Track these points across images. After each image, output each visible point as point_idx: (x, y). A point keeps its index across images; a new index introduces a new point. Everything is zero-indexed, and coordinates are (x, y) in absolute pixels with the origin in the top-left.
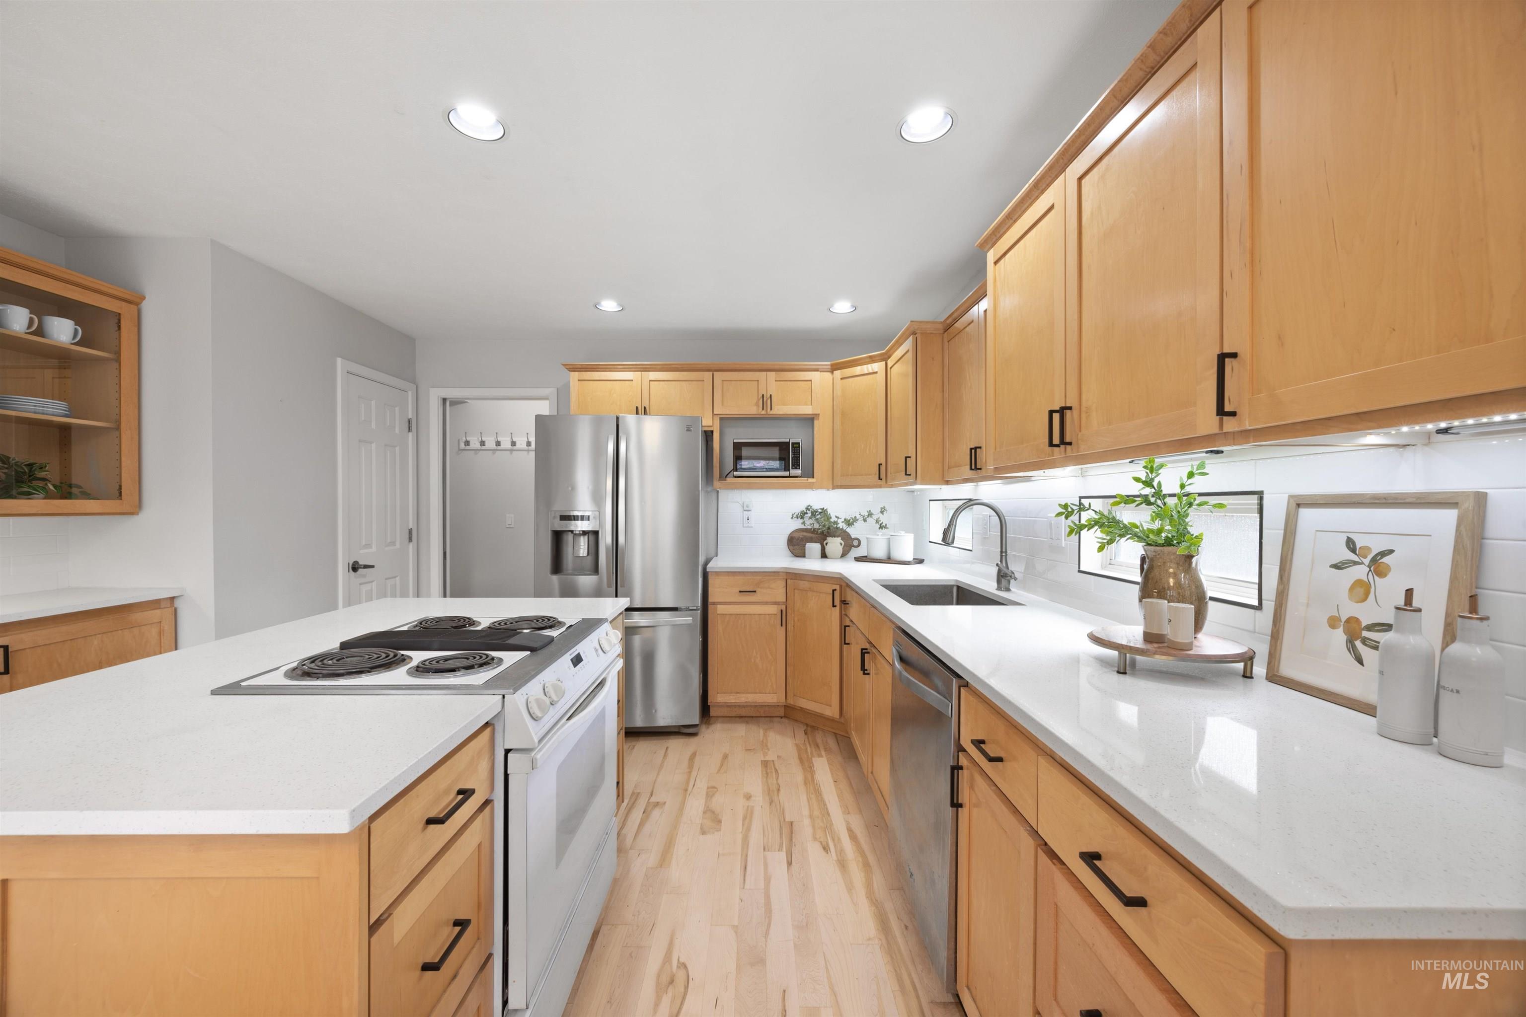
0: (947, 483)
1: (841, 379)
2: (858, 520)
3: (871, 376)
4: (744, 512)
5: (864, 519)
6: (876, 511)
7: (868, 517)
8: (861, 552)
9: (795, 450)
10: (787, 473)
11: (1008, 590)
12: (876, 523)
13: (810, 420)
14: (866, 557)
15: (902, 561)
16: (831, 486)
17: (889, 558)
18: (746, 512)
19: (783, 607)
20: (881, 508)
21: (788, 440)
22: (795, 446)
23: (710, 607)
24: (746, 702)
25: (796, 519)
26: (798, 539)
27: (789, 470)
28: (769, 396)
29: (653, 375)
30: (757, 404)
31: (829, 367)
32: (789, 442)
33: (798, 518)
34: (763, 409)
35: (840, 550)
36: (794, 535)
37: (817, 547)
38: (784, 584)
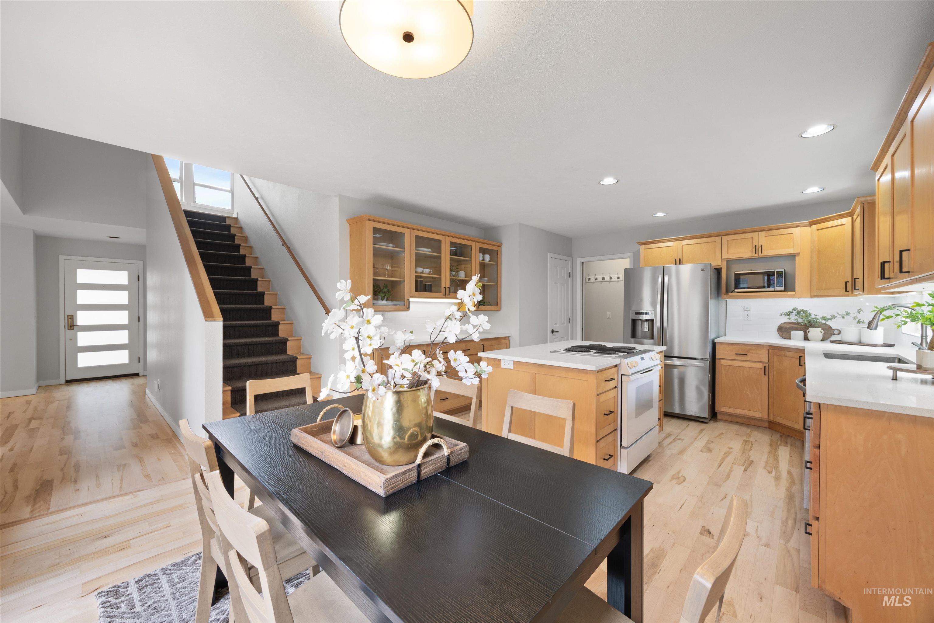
1: (817, 230)
2: (836, 317)
3: (841, 226)
5: (842, 317)
6: (853, 311)
7: (846, 315)
8: (834, 338)
9: (779, 276)
10: (772, 289)
12: (853, 319)
13: (792, 257)
14: (842, 341)
15: (869, 344)
16: (810, 296)
17: (860, 342)
18: (746, 312)
19: (767, 365)
20: (858, 310)
21: (774, 270)
22: (779, 273)
23: (717, 361)
24: (740, 414)
25: (784, 316)
26: (786, 328)
27: (773, 287)
28: (760, 246)
29: (684, 242)
30: (752, 251)
31: (808, 223)
32: (775, 271)
33: (786, 315)
34: (756, 253)
35: (821, 336)
36: (783, 326)
37: (801, 333)
38: (767, 352)
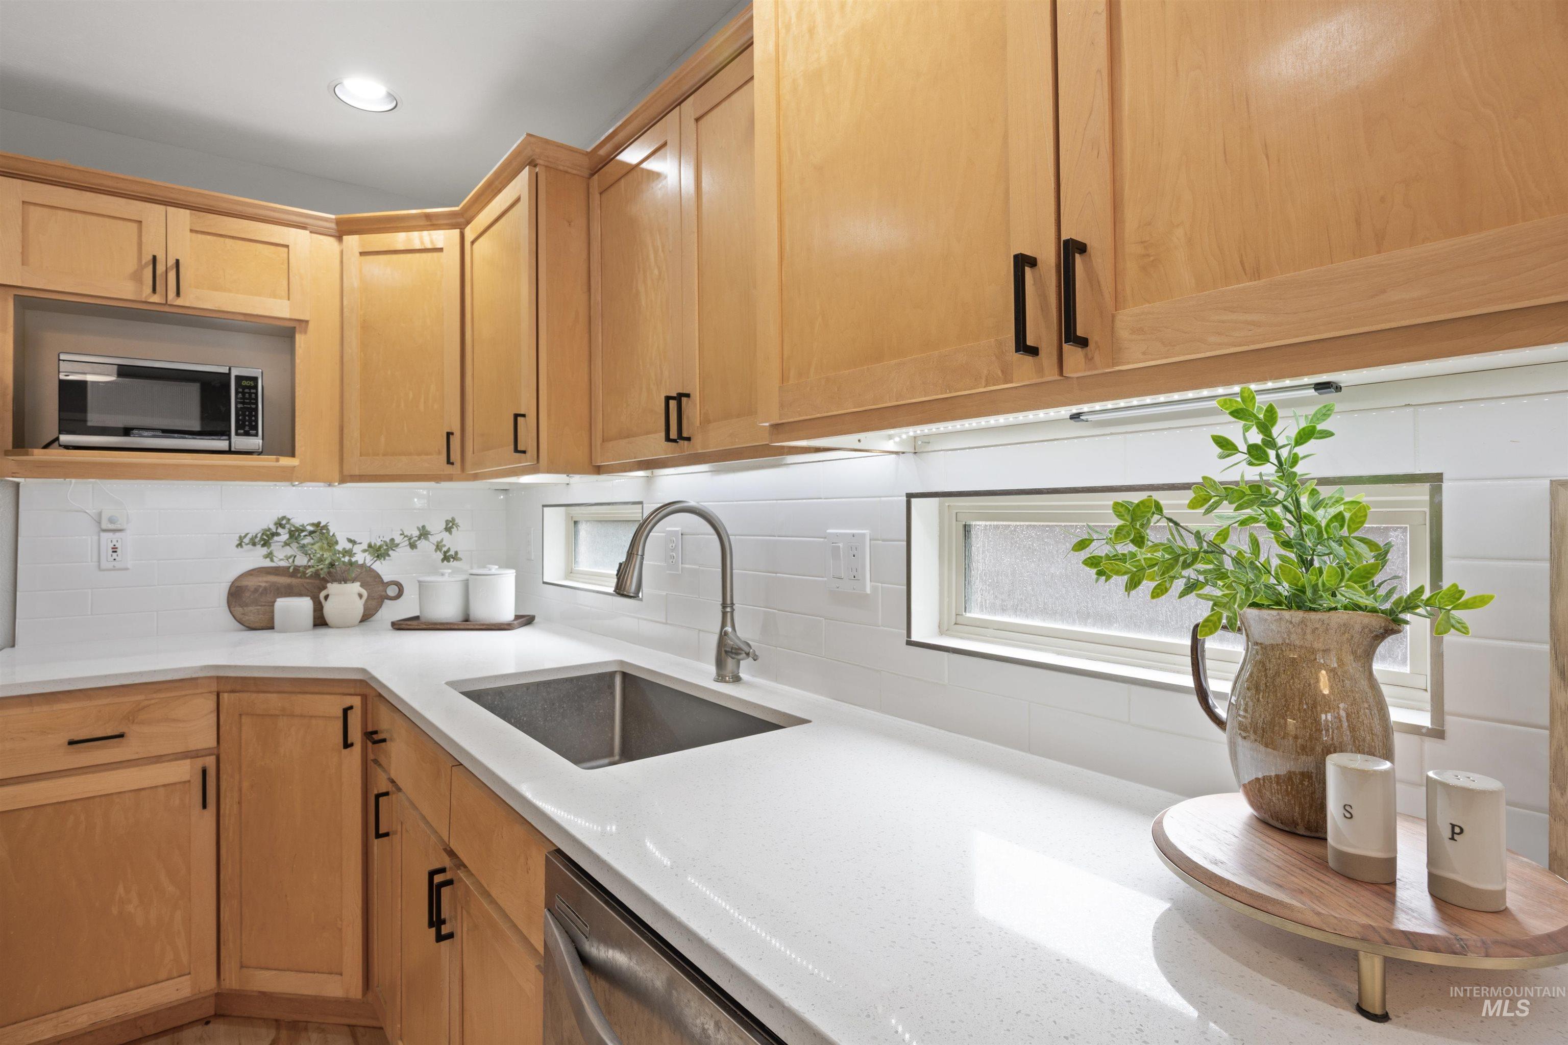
0: (598, 470)
1: (362, 254)
2: (397, 545)
3: (430, 255)
4: (103, 535)
5: (410, 544)
6: (436, 526)
7: (419, 538)
9: (243, 393)
10: (222, 444)
11: (737, 679)
12: (436, 551)
13: (284, 332)
14: (417, 618)
15: (494, 625)
17: (467, 620)
18: (110, 535)
19: (210, 762)
20: (447, 522)
21: (225, 370)
22: (244, 383)
25: (250, 546)
26: (256, 590)
27: (224, 435)
28: (171, 262)
30: (136, 277)
31: (333, 225)
32: (229, 374)
33: (254, 544)
34: (154, 290)
35: (359, 607)
36: (245, 583)
37: (304, 605)
38: (211, 704)
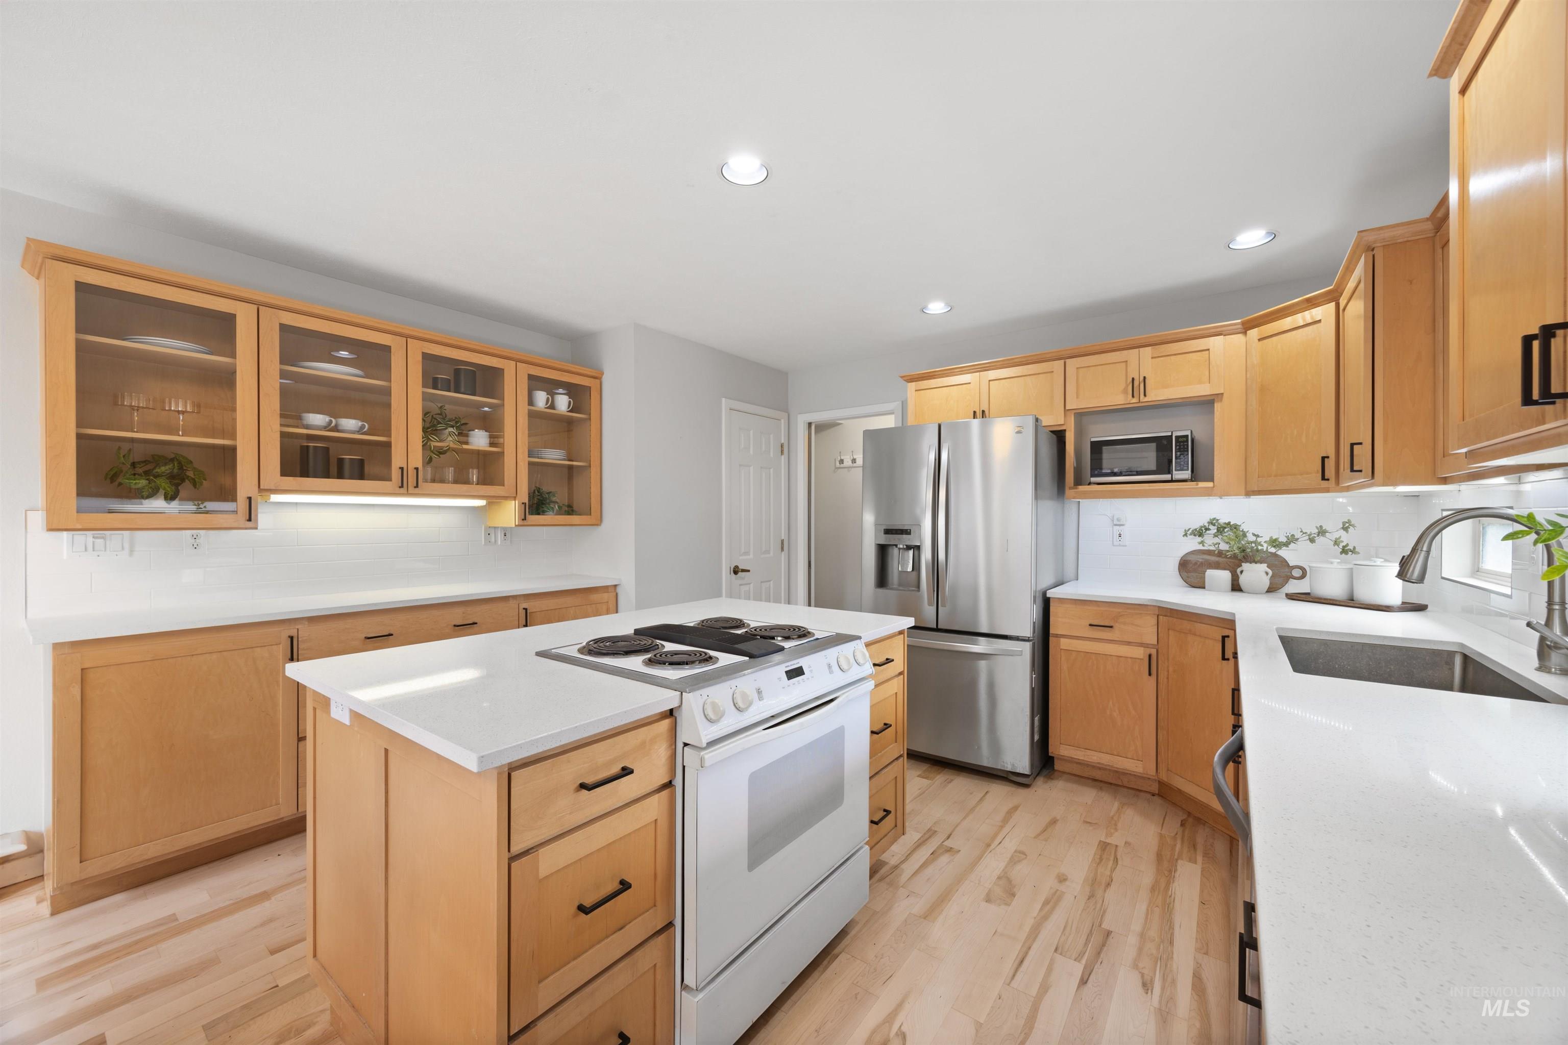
1: (1259, 340)
2: (1298, 539)
3: (1311, 327)
4: (1114, 527)
5: (1309, 539)
6: (1333, 526)
7: (1318, 535)
8: (1293, 587)
9: (1180, 446)
10: (1168, 477)
12: (1334, 545)
13: (1207, 404)
14: (1308, 594)
16: (1243, 491)
17: (1351, 599)
18: (1118, 527)
19: (1154, 652)
20: (1344, 523)
21: (1170, 434)
22: (1181, 440)
23: (1052, 640)
24: (1099, 763)
25: (1192, 536)
26: (1196, 563)
27: (1169, 472)
28: (1142, 379)
29: (992, 374)
30: (1125, 391)
31: (1240, 326)
32: (1172, 436)
33: (1195, 535)
34: (1133, 396)
35: (1266, 582)
36: (1189, 558)
37: (1224, 576)
38: (1154, 621)
